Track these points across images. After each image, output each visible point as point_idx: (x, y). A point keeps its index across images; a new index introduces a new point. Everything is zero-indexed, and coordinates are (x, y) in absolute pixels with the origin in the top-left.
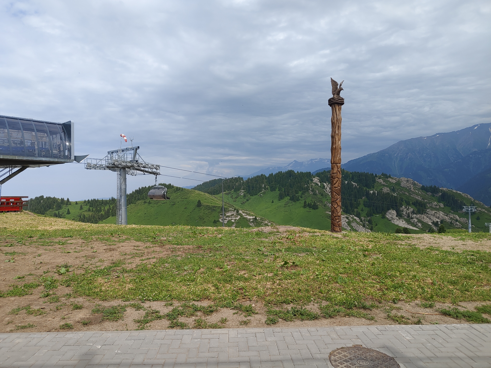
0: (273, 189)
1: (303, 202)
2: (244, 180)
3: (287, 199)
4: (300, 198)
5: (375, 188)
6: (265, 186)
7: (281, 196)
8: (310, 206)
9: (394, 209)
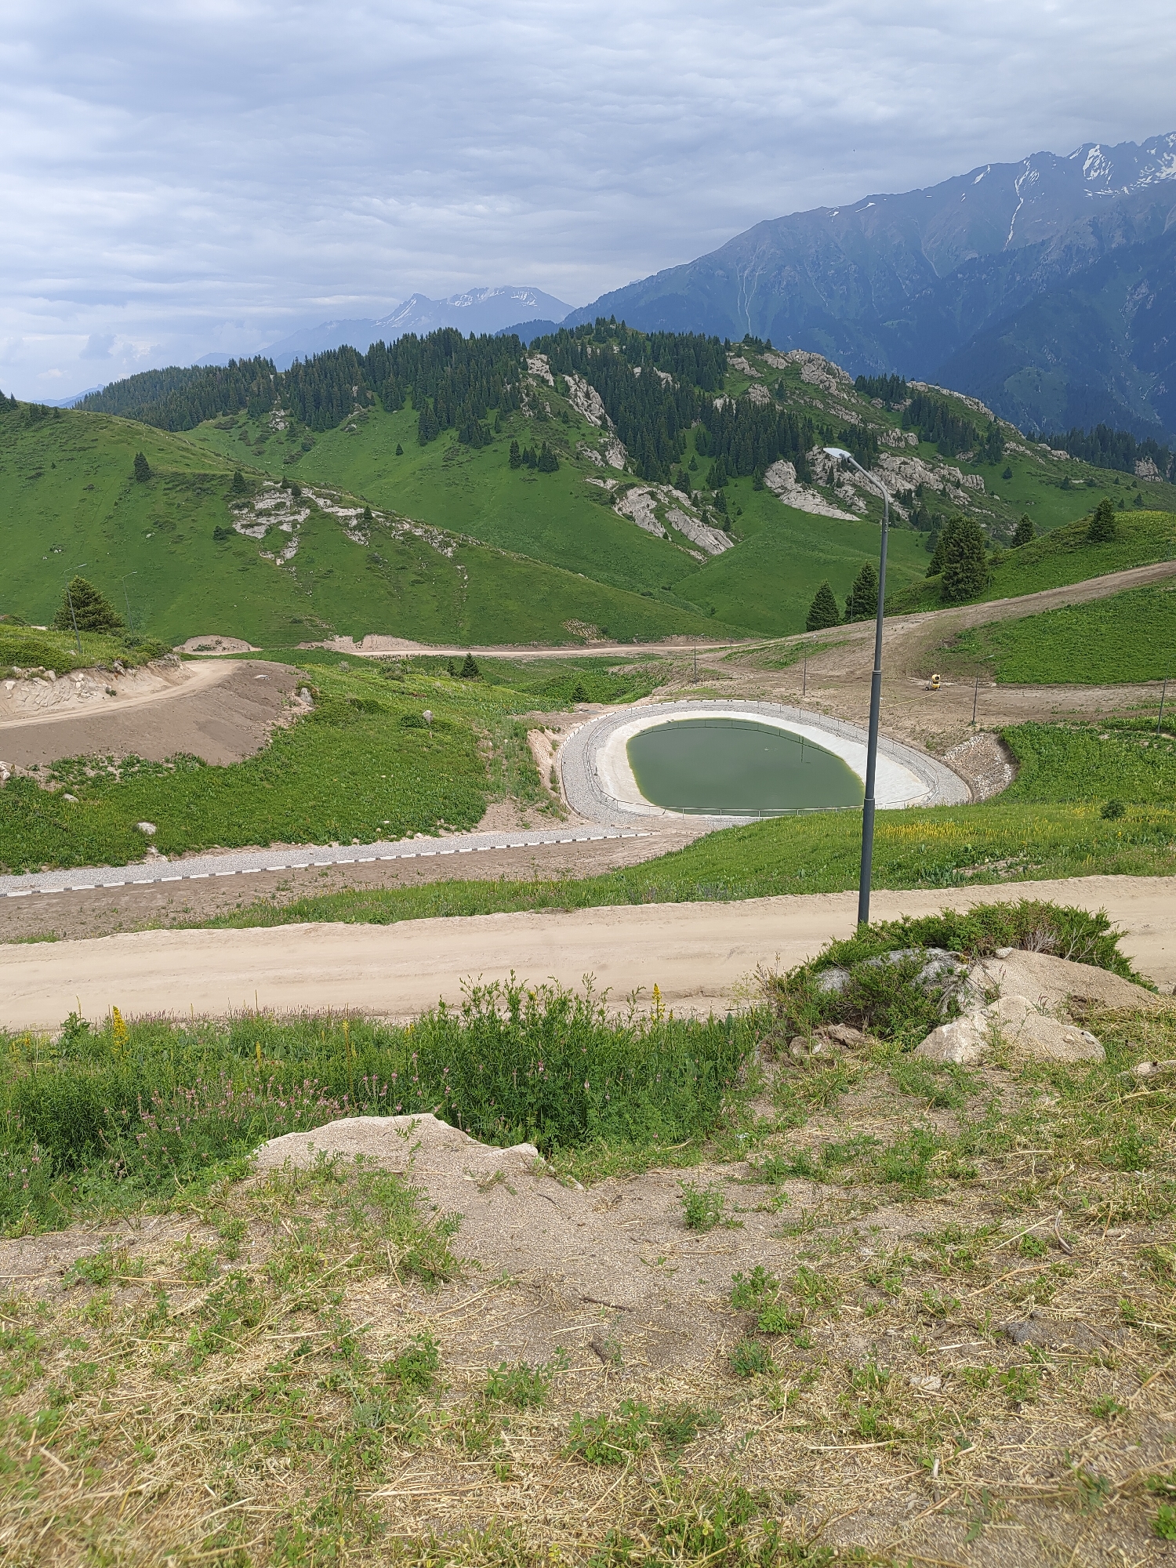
0: (393, 404)
1: (506, 446)
2: (280, 370)
3: (449, 438)
4: (493, 433)
5: (728, 388)
6: (361, 391)
7: (427, 428)
8: (529, 460)
9: (787, 459)
